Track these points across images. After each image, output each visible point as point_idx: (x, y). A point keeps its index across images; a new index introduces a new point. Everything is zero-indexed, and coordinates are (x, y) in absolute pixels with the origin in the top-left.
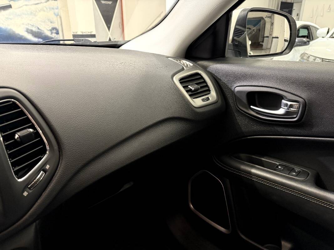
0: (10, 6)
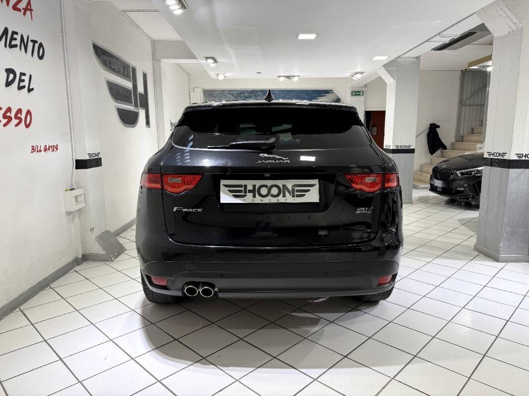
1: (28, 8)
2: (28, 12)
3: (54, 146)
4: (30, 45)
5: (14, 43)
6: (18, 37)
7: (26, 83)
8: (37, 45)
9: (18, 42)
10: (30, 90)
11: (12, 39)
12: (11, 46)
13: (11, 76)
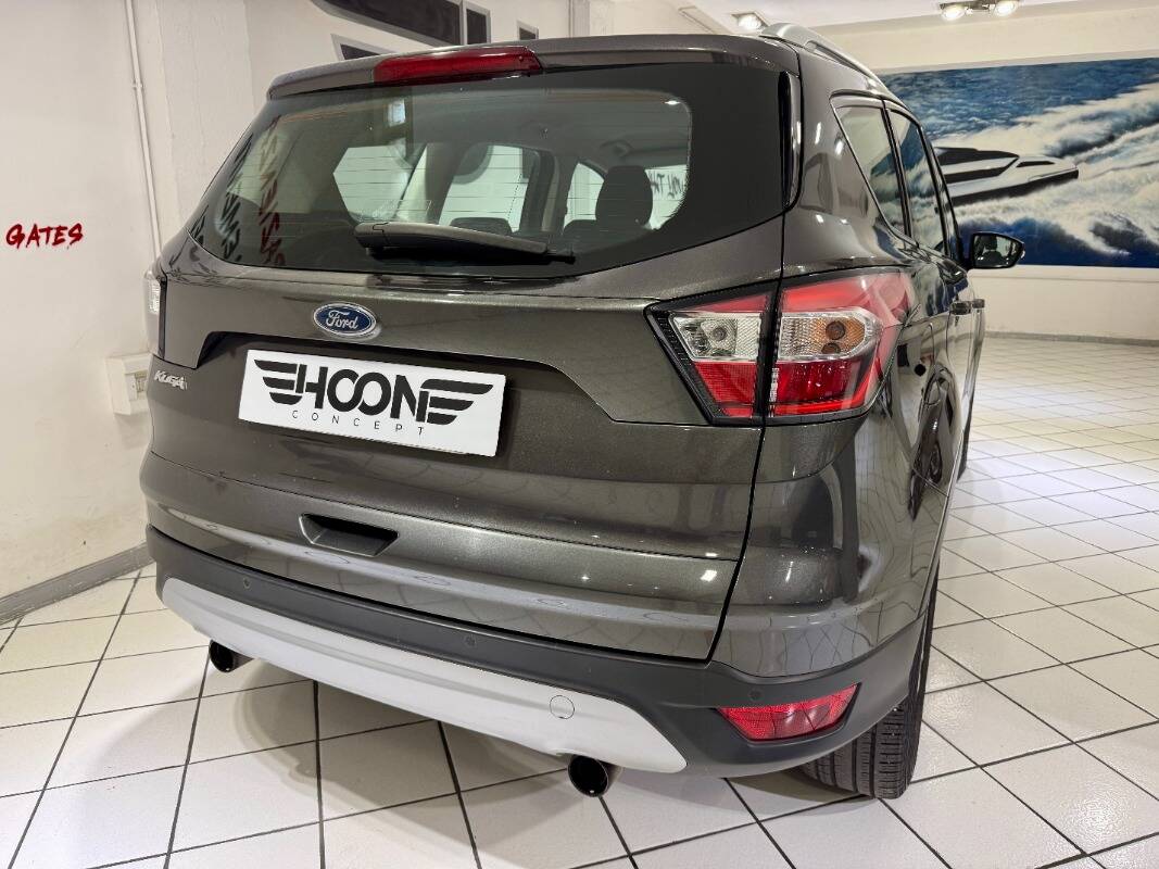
0: (1074, 175)
3: (60, 229)
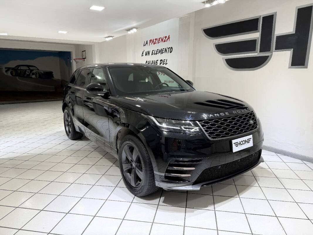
1: (169, 38)
2: (168, 40)
4: (168, 49)
5: (163, 52)
6: (164, 50)
7: (165, 62)
8: (170, 49)
9: (164, 51)
10: (166, 64)
11: (163, 51)
12: (162, 53)
13: (161, 61)
